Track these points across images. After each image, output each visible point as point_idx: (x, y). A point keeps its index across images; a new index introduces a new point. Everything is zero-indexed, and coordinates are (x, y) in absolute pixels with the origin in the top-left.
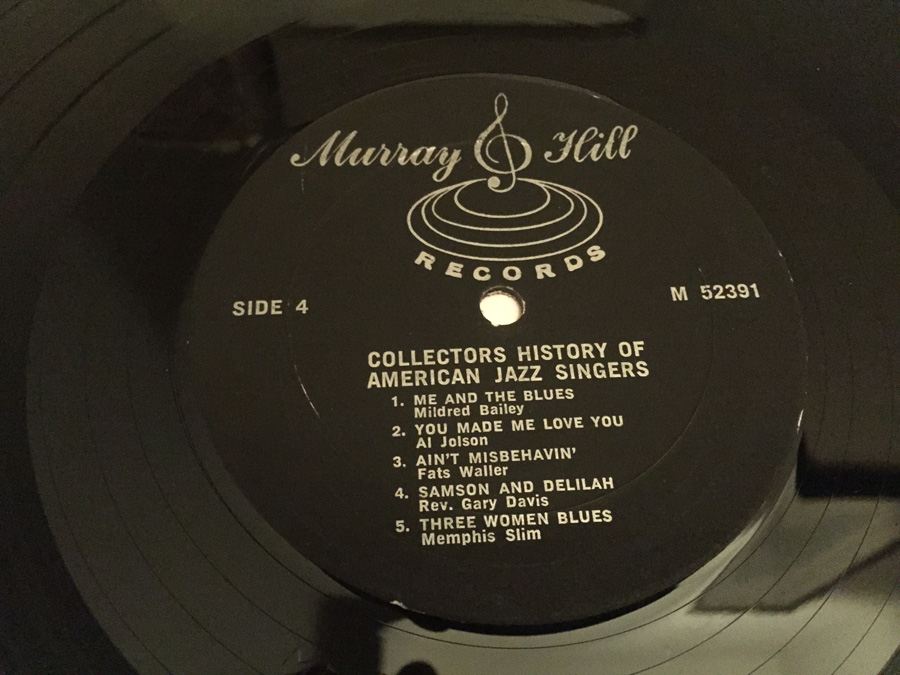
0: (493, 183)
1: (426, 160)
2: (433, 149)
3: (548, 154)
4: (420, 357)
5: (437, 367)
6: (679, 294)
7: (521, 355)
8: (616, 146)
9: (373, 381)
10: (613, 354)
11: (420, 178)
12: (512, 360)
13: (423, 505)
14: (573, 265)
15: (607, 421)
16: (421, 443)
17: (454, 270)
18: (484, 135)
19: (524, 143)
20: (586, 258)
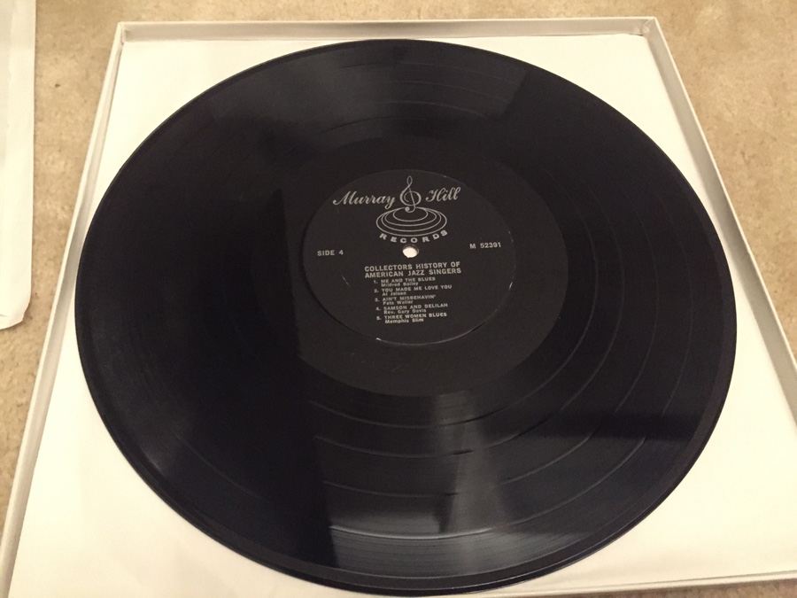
0: (407, 209)
1: (382, 201)
2: (384, 198)
3: (427, 199)
4: (382, 268)
5: (389, 271)
6: (473, 246)
7: (417, 267)
8: (452, 195)
9: (367, 276)
10: (449, 266)
11: (380, 208)
12: (414, 268)
13: (385, 312)
14: (436, 237)
15: (446, 287)
16: (384, 294)
17: (393, 240)
18: (403, 192)
19: (418, 194)
20: (440, 235)
